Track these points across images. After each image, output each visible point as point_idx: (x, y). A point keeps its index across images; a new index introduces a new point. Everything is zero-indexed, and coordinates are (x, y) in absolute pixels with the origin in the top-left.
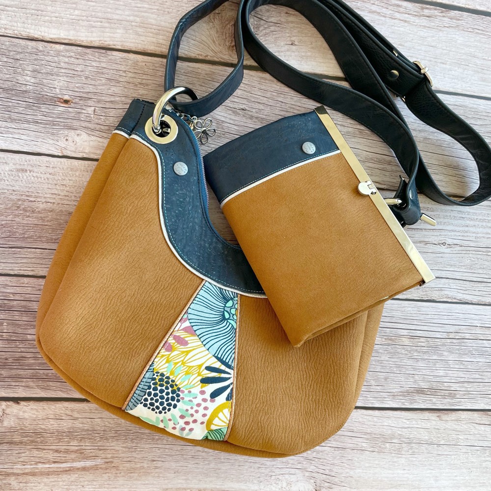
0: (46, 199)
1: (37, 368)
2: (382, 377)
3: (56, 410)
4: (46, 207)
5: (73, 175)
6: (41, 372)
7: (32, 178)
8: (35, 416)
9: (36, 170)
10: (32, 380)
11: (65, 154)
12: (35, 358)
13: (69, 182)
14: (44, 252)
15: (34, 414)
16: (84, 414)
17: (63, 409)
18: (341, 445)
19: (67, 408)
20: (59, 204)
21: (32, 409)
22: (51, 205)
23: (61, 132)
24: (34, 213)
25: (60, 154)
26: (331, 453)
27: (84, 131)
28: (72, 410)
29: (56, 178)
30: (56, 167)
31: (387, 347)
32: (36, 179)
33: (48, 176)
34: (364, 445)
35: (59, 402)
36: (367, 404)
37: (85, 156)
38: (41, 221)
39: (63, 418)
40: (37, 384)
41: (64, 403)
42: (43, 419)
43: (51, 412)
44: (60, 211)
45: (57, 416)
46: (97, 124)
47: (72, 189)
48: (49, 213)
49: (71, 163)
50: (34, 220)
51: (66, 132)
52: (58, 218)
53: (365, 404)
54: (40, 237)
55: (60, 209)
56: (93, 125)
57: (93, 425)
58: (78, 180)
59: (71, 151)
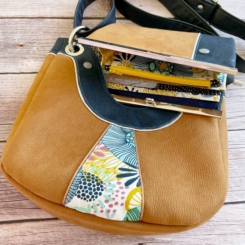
0: (11, 96)
1: (8, 200)
2: (238, 180)
3: (21, 229)
4: (11, 100)
5: (27, 82)
6: (10, 203)
7: (3, 86)
8: (6, 235)
9: (4, 81)
10: (4, 209)
11: (22, 72)
12: (6, 194)
13: (25, 86)
14: (10, 126)
15: (6, 233)
16: (40, 230)
17: (26, 227)
18: (222, 232)
19: (29, 226)
20: (19, 98)
21: (4, 229)
22: (14, 99)
23: (19, 61)
24: (4, 104)
25: (19, 72)
26: (217, 239)
27: (32, 59)
28: (32, 228)
29: (17, 84)
30: (17, 79)
31: (235, 160)
32: (5, 86)
33: (12, 84)
34: (238, 230)
35: (23, 223)
36: (233, 200)
37: (33, 72)
38: (8, 108)
39: (26, 234)
40: (8, 212)
41: (26, 223)
42: (12, 237)
43: (18, 231)
44: (20, 101)
45: (22, 233)
46: (39, 55)
47: (26, 89)
48: (13, 104)
49: (25, 76)
50: (4, 108)
51: (22, 61)
52: (19, 105)
53: (231, 200)
54: (8, 117)
55: (19, 101)
56: (37, 56)
57: (47, 238)
58: (29, 84)
59: (25, 70)
